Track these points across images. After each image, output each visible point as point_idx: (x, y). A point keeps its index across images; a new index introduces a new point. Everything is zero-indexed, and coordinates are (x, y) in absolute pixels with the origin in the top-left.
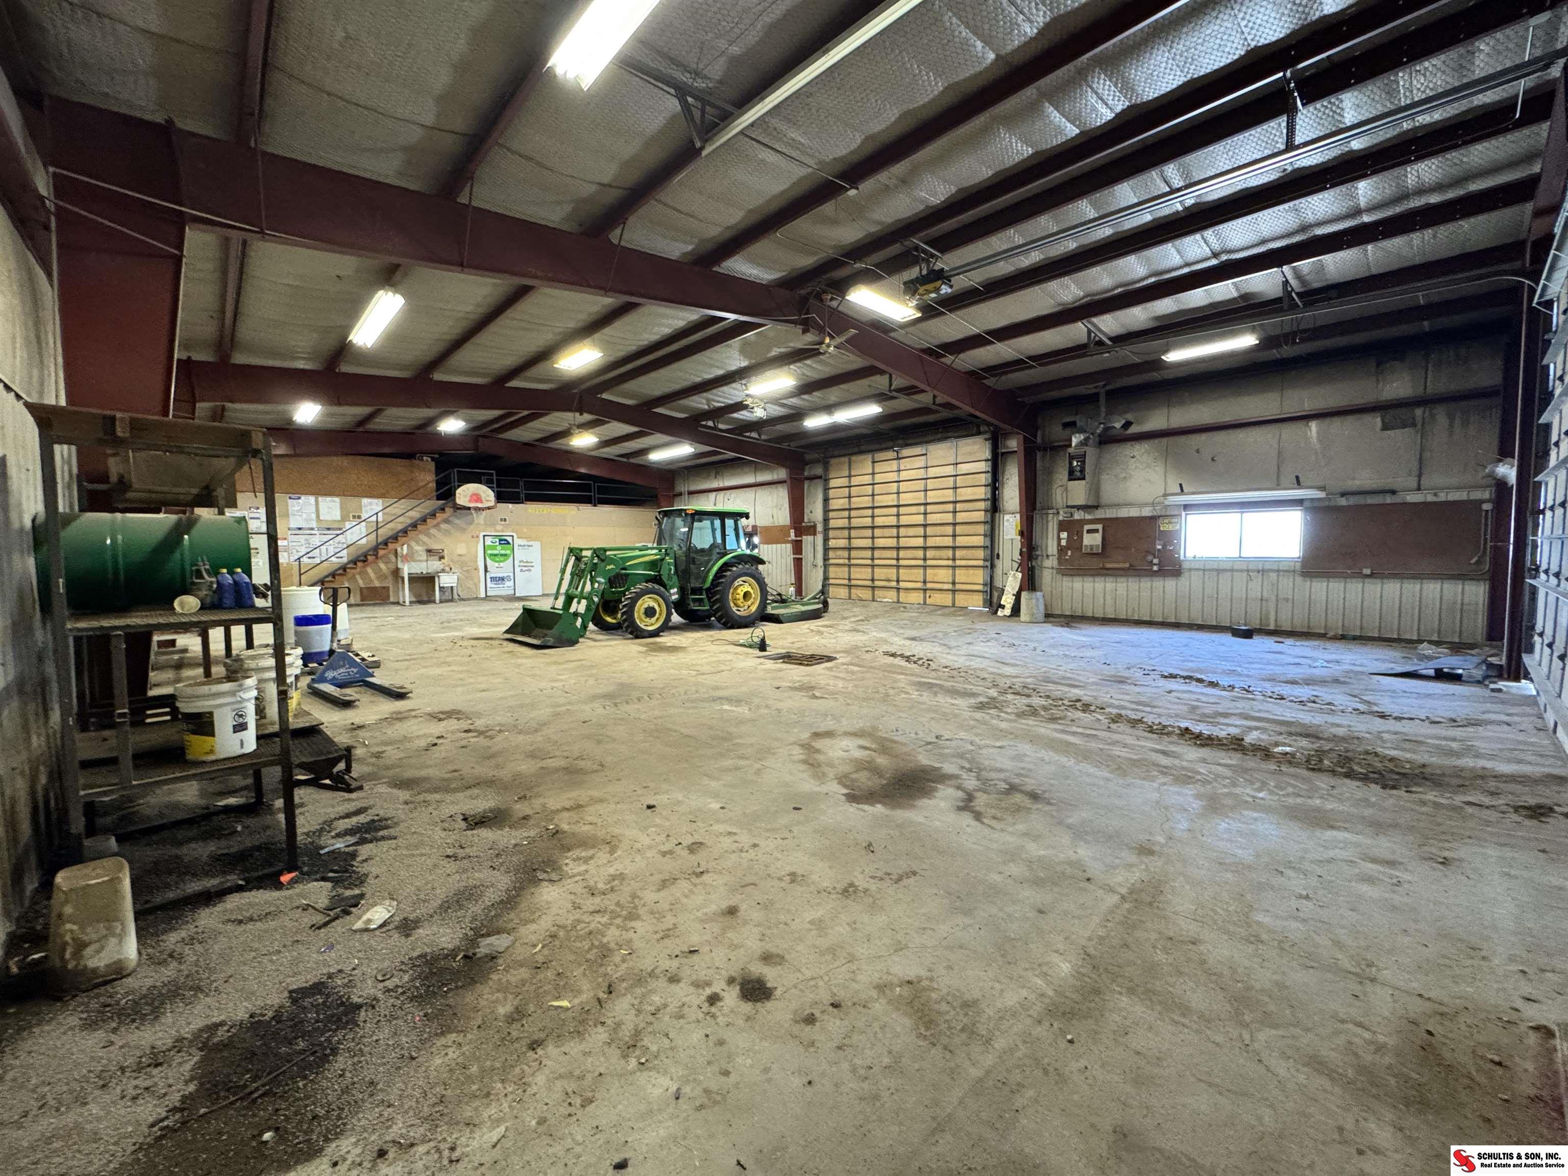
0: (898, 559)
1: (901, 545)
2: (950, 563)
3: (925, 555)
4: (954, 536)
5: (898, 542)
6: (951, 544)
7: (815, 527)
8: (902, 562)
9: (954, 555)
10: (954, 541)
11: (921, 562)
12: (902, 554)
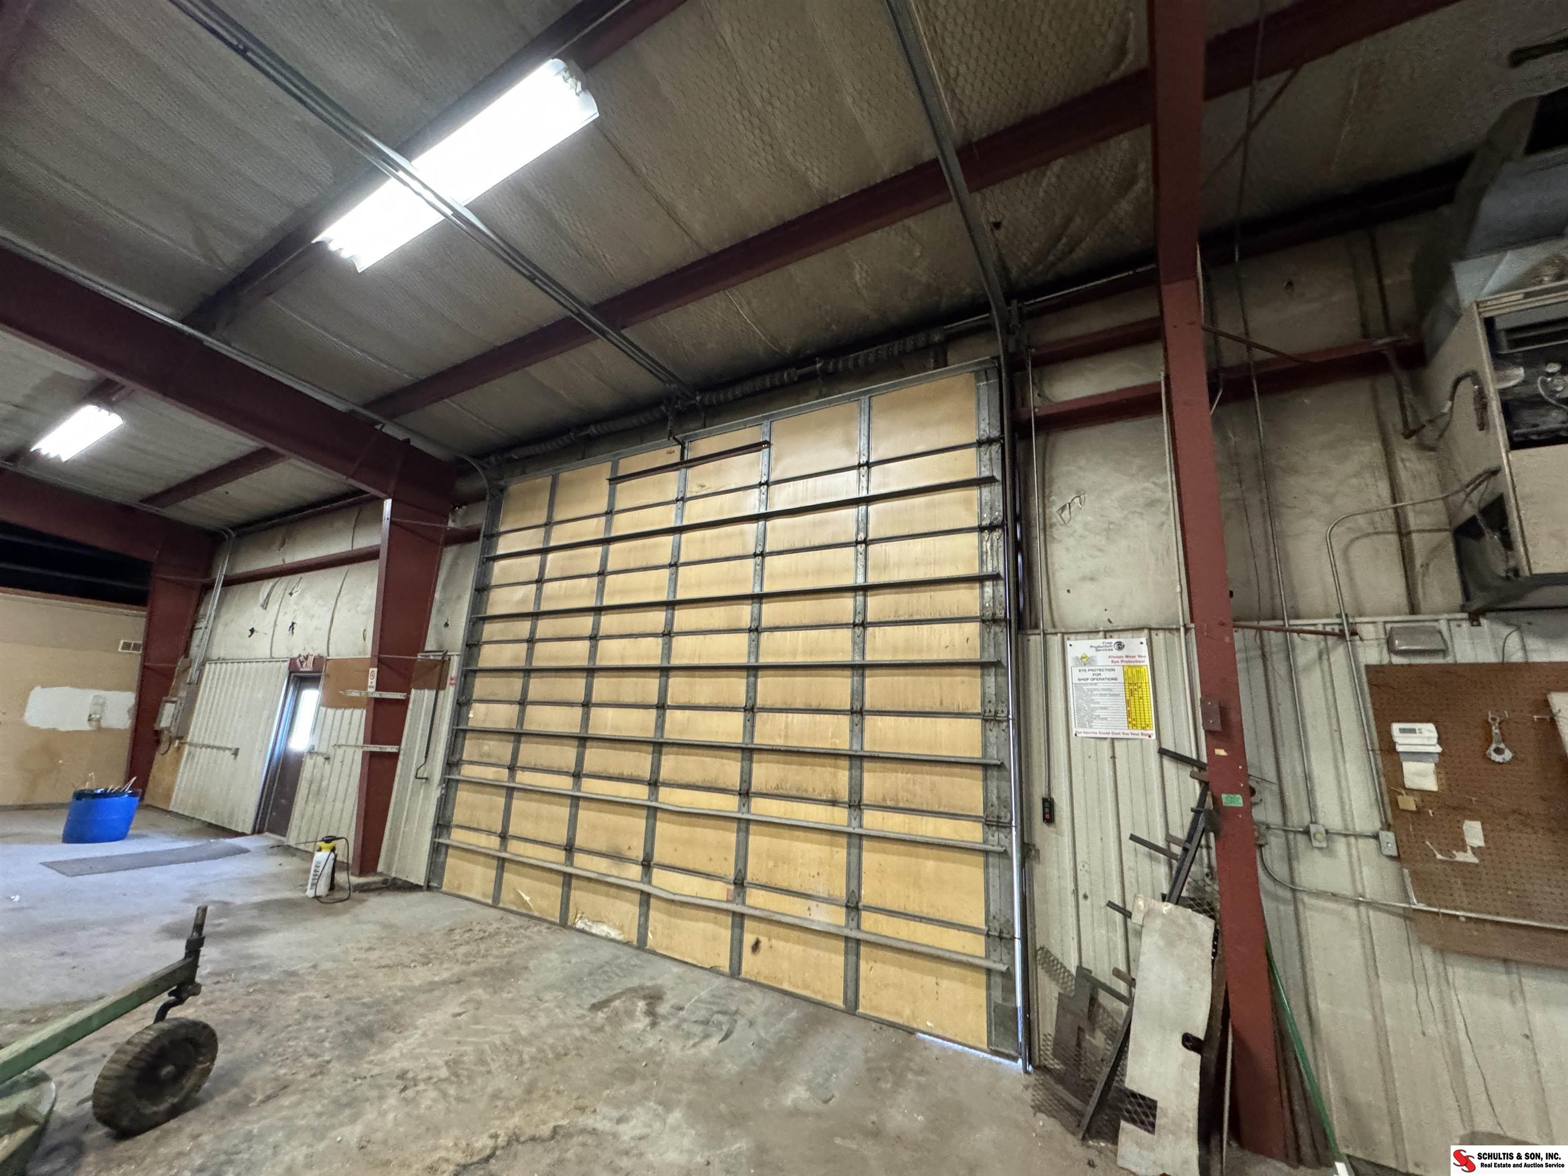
0: (654, 784)
1: (670, 734)
2: (839, 817)
3: (747, 777)
4: (858, 712)
5: (660, 725)
6: (843, 743)
7: (444, 663)
8: (669, 797)
9: (856, 787)
10: (858, 731)
11: (728, 804)
12: (670, 764)
